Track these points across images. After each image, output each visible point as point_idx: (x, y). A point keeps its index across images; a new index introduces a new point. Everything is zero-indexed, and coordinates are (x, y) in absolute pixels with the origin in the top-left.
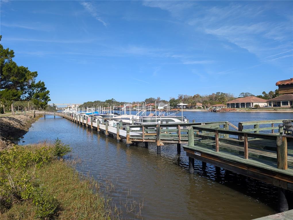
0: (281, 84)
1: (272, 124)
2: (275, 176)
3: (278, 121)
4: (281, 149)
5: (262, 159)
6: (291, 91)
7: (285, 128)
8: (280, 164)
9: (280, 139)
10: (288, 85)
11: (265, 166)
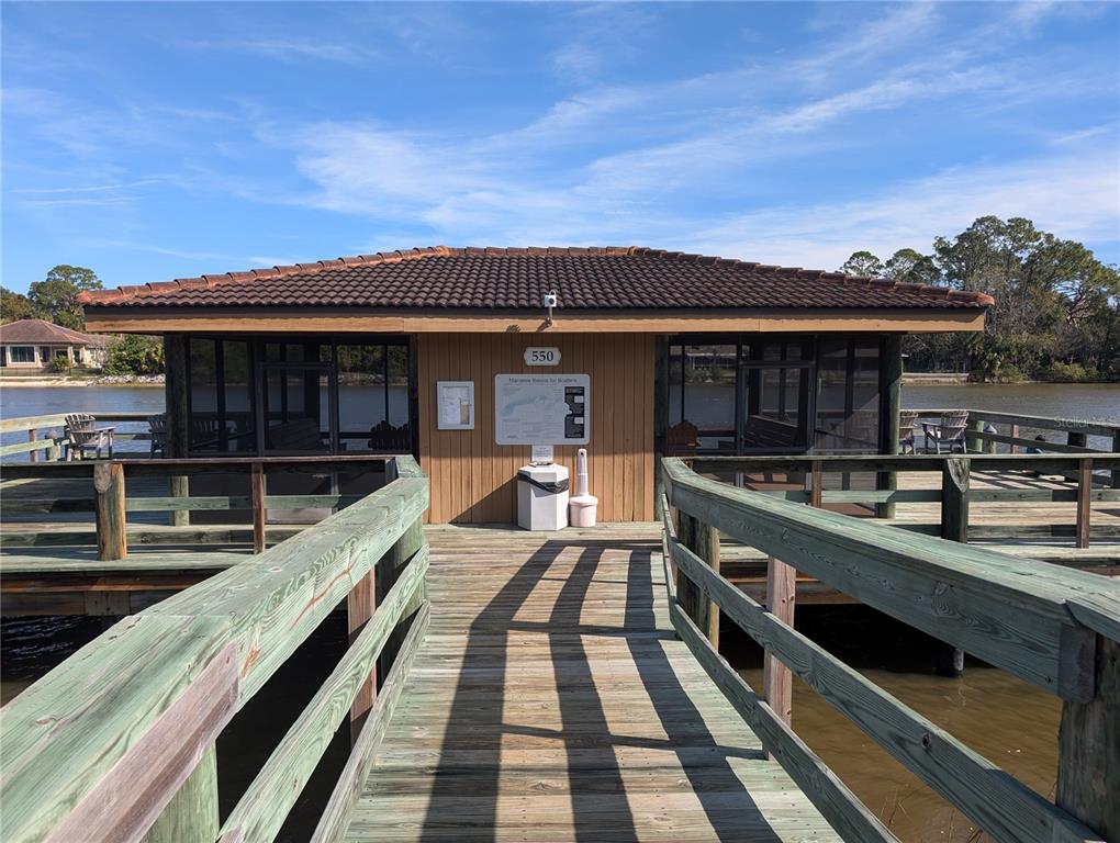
0: (94, 303)
1: (31, 431)
2: (93, 585)
3: (49, 420)
4: (109, 502)
5: (47, 544)
6: (123, 326)
7: (74, 441)
8: (108, 546)
9: (104, 472)
10: (112, 306)
11: (56, 563)
